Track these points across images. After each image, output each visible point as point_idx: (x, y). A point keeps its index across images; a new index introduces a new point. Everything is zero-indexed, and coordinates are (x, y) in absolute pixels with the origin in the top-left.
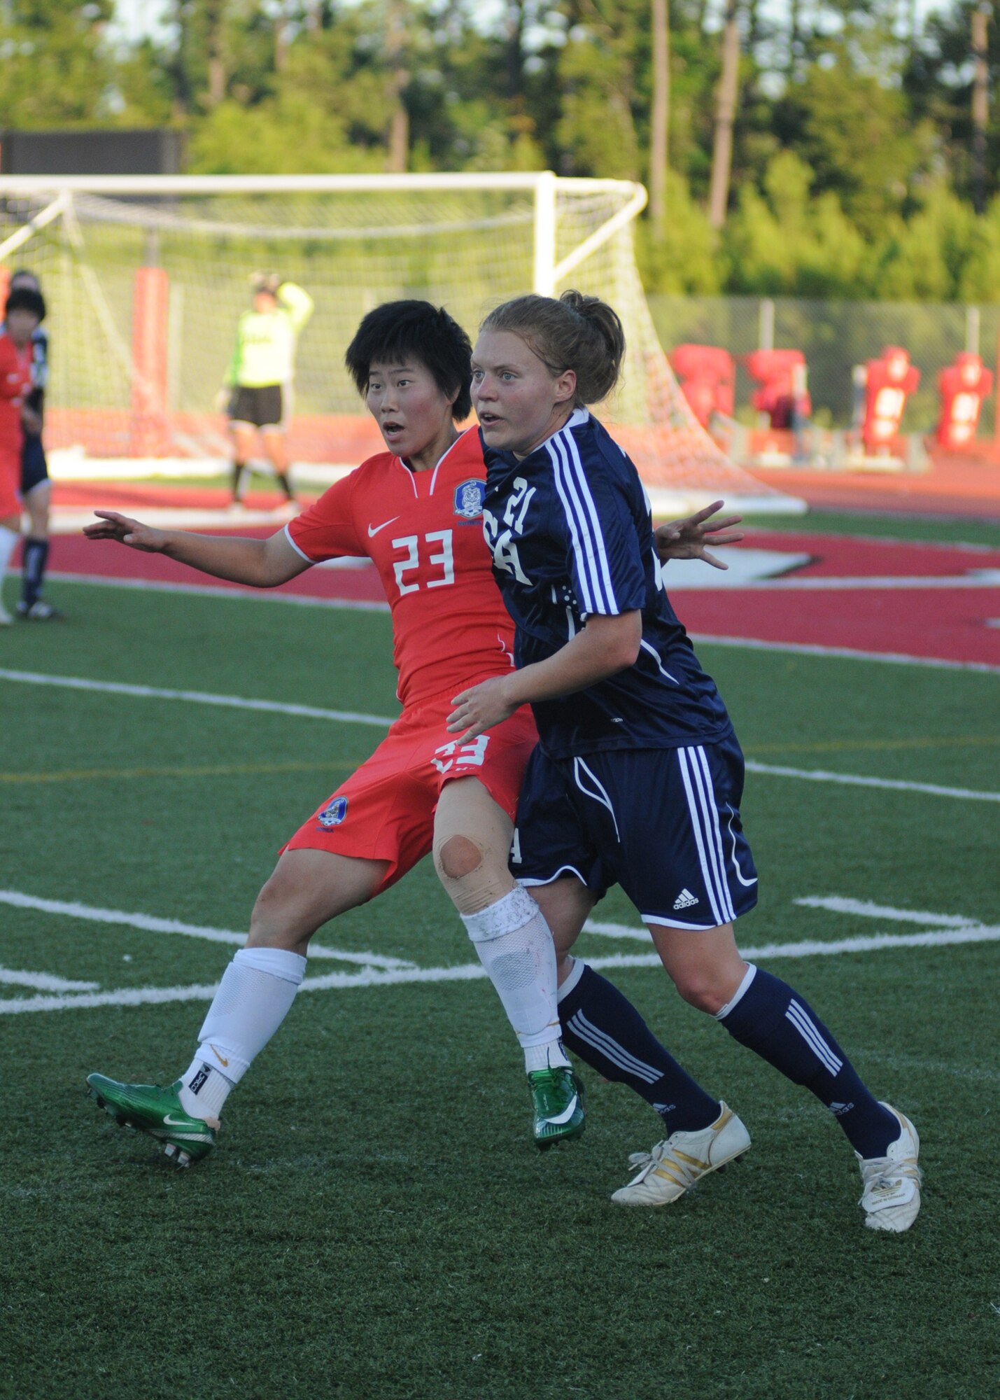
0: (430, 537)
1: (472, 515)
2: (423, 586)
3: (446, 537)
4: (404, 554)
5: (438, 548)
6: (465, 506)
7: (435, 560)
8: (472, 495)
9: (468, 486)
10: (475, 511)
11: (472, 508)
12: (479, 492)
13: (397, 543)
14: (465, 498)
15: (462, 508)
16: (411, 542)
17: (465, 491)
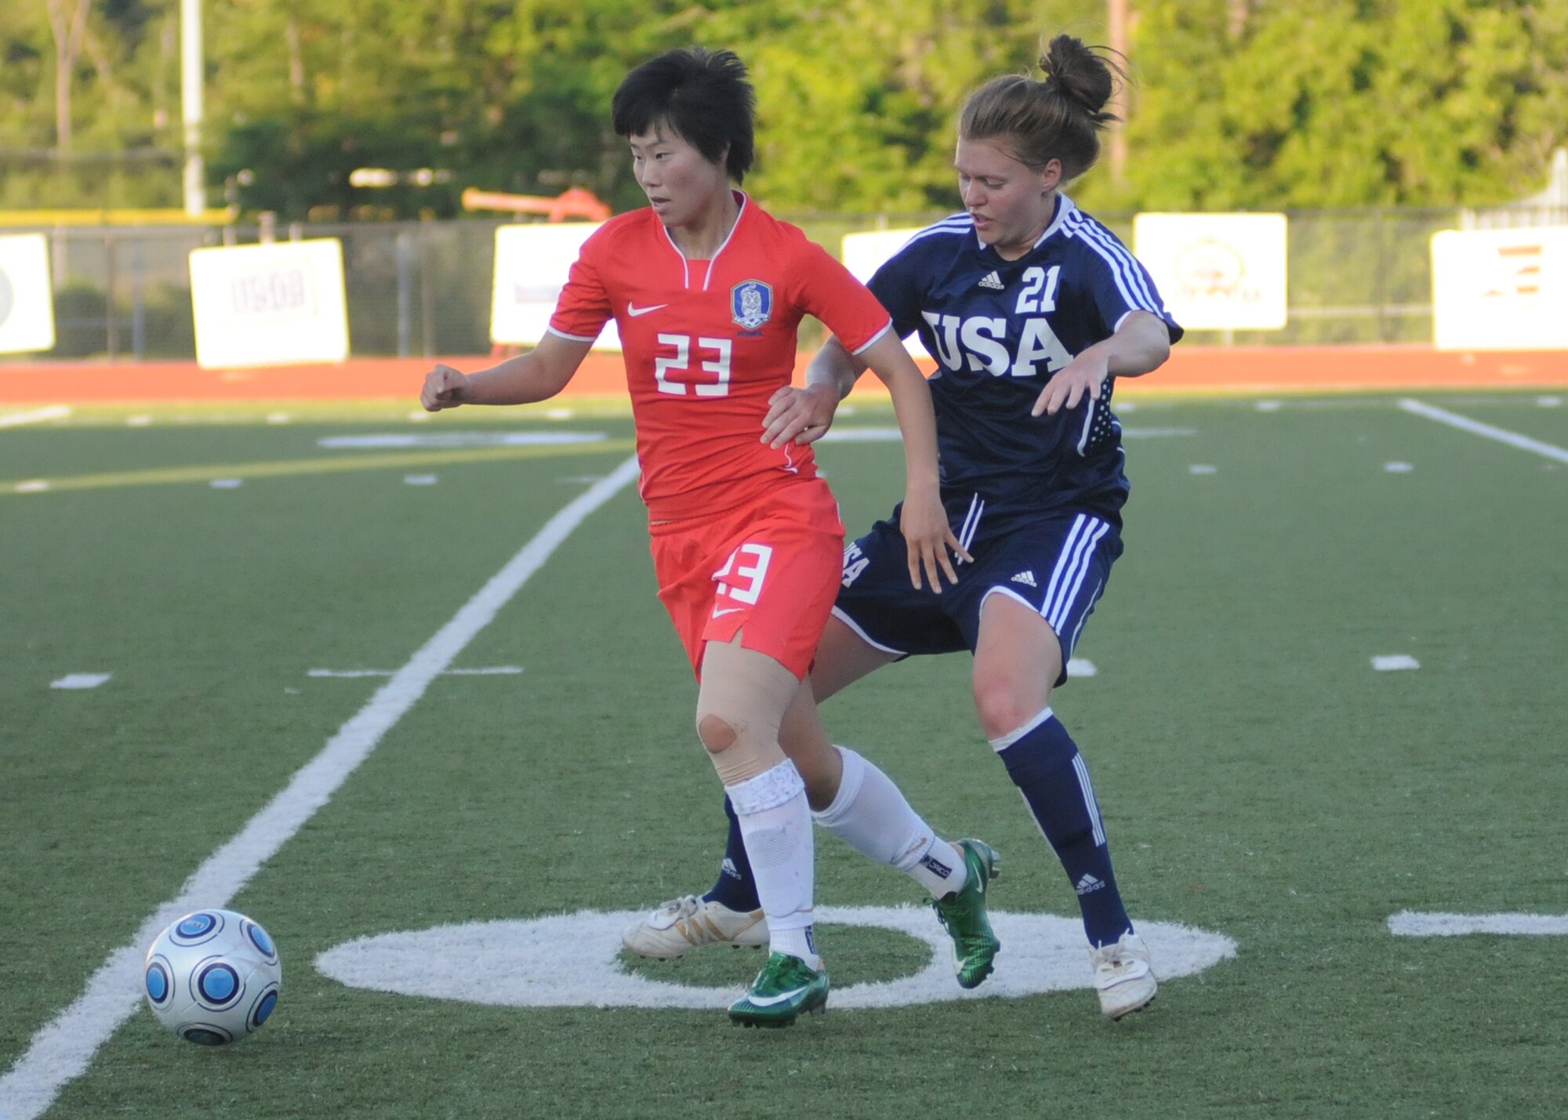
0: (705, 343)
1: (753, 325)
2: (691, 390)
3: (725, 347)
4: (672, 352)
5: (715, 357)
6: (745, 313)
7: (708, 367)
8: (752, 301)
9: (747, 289)
10: (756, 320)
11: (753, 317)
12: (759, 297)
13: (664, 339)
14: (744, 304)
15: (742, 316)
16: (682, 342)
17: (745, 293)
